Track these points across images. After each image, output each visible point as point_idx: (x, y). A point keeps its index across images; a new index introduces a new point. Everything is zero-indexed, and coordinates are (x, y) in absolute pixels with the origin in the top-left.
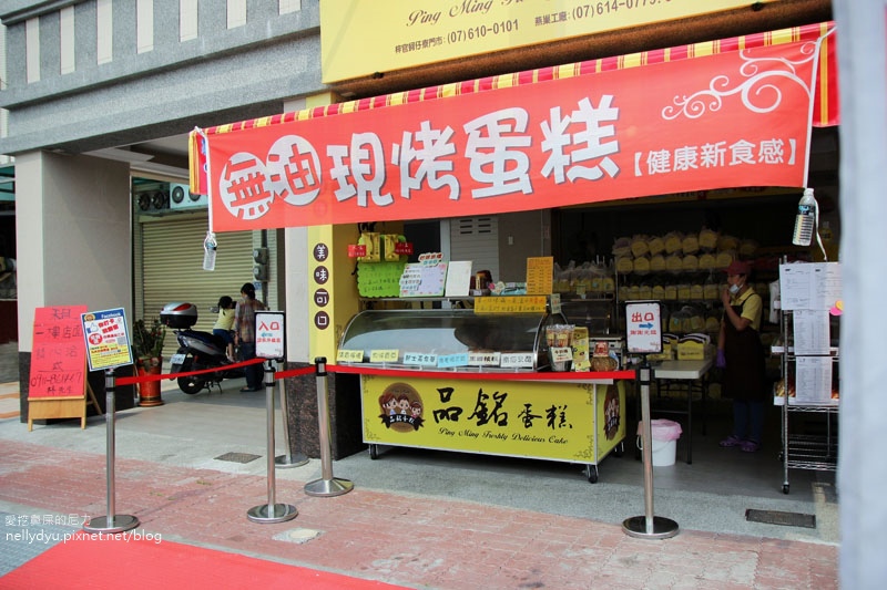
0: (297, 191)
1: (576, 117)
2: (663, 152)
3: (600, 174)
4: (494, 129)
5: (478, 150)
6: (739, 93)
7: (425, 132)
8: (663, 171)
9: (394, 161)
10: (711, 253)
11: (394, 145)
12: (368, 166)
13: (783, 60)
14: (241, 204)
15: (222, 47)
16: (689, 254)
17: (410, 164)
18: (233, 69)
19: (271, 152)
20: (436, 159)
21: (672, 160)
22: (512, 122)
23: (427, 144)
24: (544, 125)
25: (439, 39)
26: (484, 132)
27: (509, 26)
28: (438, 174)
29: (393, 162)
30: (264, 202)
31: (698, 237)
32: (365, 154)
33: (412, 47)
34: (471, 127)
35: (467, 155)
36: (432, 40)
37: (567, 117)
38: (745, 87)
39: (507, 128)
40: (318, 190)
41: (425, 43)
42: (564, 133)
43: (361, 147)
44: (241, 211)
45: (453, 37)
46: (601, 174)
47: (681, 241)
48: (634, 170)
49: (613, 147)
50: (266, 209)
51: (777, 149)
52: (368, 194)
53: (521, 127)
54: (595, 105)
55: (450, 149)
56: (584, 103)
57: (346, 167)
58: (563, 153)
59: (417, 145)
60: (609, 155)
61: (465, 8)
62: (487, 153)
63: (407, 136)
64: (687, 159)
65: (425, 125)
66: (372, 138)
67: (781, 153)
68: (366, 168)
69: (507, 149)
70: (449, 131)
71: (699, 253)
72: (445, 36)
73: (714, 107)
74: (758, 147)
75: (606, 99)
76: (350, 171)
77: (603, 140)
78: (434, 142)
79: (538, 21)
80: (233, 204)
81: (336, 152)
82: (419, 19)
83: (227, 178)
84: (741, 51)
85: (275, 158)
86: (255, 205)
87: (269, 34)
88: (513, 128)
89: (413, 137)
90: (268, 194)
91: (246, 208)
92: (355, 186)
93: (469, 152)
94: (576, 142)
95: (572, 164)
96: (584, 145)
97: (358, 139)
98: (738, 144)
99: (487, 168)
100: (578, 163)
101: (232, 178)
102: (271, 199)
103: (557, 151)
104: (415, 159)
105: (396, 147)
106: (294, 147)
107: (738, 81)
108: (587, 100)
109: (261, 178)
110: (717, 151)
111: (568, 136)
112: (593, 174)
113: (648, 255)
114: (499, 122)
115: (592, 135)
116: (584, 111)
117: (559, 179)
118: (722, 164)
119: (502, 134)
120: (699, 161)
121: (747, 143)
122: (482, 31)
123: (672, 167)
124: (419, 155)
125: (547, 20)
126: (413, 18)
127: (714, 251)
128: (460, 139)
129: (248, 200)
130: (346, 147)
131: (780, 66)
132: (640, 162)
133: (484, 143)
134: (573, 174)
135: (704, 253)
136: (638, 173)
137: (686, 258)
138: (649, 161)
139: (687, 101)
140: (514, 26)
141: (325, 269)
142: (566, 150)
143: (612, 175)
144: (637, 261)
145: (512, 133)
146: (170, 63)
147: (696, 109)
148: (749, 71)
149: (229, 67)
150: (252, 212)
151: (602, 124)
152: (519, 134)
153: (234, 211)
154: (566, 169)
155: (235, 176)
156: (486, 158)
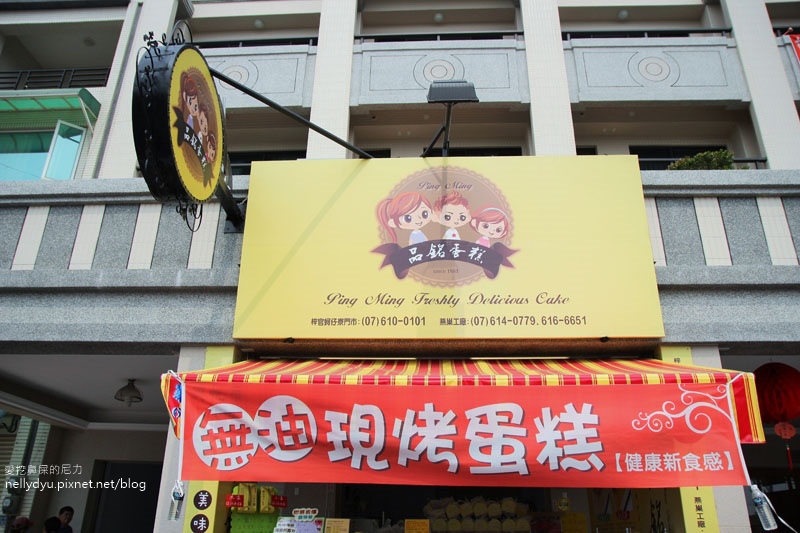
0: (284, 447)
1: (564, 418)
2: (636, 455)
3: (588, 467)
4: (493, 419)
5: (477, 434)
6: (684, 417)
7: (428, 412)
8: (638, 470)
9: (396, 433)
10: (512, 518)
11: (397, 420)
12: (368, 435)
13: (708, 395)
14: (216, 453)
15: (121, 284)
16: (494, 517)
17: (411, 439)
18: (127, 305)
19: (262, 408)
20: (438, 437)
21: (643, 462)
22: (509, 414)
23: (430, 423)
24: (537, 421)
25: (354, 320)
26: (483, 419)
27: (417, 321)
28: (438, 450)
29: (394, 434)
30: (243, 454)
31: (501, 504)
32: (365, 424)
33: (327, 322)
34: (472, 414)
35: (467, 437)
36: (347, 320)
37: (556, 417)
38: (687, 412)
39: (505, 419)
40: (310, 449)
41: (341, 321)
42: (555, 429)
43: (362, 417)
44: (215, 461)
45: (367, 321)
46: (590, 467)
47: (488, 506)
48: (615, 467)
49: (597, 446)
50: (245, 460)
51: (716, 460)
52: (364, 458)
53: (517, 419)
54: (578, 410)
55: (452, 430)
56: (569, 407)
57: (344, 433)
58: (557, 446)
59: (419, 422)
60: (596, 453)
61: (380, 299)
62: (485, 437)
63: (410, 414)
64: (654, 463)
65: (429, 406)
66: (375, 411)
67: (720, 462)
68: (365, 437)
69: (504, 436)
70: (451, 415)
71: (502, 517)
72: (359, 319)
73: (670, 426)
74: (702, 458)
75: (587, 407)
76: (348, 436)
77: (589, 440)
78: (436, 422)
79: (442, 321)
80: (205, 452)
81: (334, 417)
82: (337, 300)
83: (202, 426)
84: (679, 384)
85: (266, 414)
86: (233, 456)
87: (179, 282)
88: (510, 420)
89: (416, 416)
90: (250, 446)
91: (221, 457)
92: (351, 450)
93: (470, 434)
94: (566, 438)
95: (564, 456)
96: (573, 442)
97: (359, 409)
98: (688, 456)
99: (486, 449)
100: (569, 456)
101: (208, 427)
102: (252, 452)
103: (551, 444)
104: (417, 434)
105: (398, 422)
106: (289, 407)
107: (681, 407)
108: (571, 404)
109: (245, 430)
110: (675, 460)
111: (559, 432)
112: (583, 466)
113: (460, 518)
114: (497, 413)
115: (579, 433)
116: (569, 414)
117: (553, 466)
118: (680, 469)
119: (499, 423)
120: (663, 466)
121: (694, 456)
122: (394, 321)
123: (644, 467)
124: (421, 431)
125: (450, 322)
126: (331, 298)
127: (514, 517)
128: (461, 422)
129: (225, 450)
130: (346, 415)
131: (706, 399)
132: (620, 461)
133: (483, 428)
134: (566, 464)
135: (506, 518)
136: (619, 469)
137: (491, 522)
138: (626, 461)
139: (649, 418)
140: (422, 322)
141: (206, 518)
142: (559, 443)
143: (599, 469)
144: (451, 521)
145: (509, 423)
146: (56, 285)
147: (656, 425)
148: (687, 400)
149: (122, 302)
150: (228, 462)
151: (586, 426)
152: (516, 425)
153: (207, 460)
154: (559, 459)
155: (213, 426)
156: (485, 442)
